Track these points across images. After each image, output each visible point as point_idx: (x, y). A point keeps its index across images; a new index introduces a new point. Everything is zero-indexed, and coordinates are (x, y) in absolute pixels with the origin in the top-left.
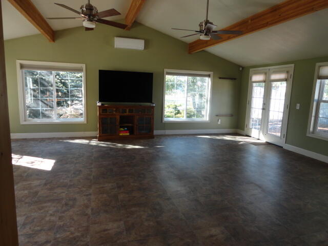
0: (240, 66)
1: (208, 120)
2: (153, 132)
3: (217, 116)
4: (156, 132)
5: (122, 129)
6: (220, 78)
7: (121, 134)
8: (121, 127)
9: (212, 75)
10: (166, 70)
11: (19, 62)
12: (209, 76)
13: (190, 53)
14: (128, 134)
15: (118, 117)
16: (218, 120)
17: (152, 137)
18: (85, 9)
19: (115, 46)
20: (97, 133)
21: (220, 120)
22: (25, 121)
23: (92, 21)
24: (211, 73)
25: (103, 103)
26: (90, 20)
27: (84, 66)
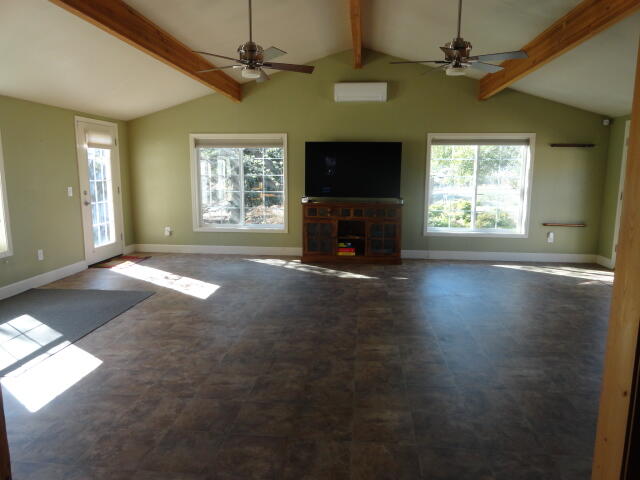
0: (605, 117)
1: (523, 232)
2: (399, 252)
3: (545, 225)
4: (405, 254)
5: (342, 245)
6: (553, 145)
7: (340, 254)
8: (340, 241)
9: (533, 141)
10: (431, 136)
11: (193, 136)
12: (527, 142)
13: (481, 99)
14: (354, 254)
15: (335, 224)
16: (548, 234)
17: (397, 261)
18: (243, 51)
19: (336, 99)
20: (299, 251)
21: (552, 235)
22: (200, 226)
23: (253, 68)
24: (532, 136)
25: (311, 198)
26: (252, 67)
27: (284, 137)
